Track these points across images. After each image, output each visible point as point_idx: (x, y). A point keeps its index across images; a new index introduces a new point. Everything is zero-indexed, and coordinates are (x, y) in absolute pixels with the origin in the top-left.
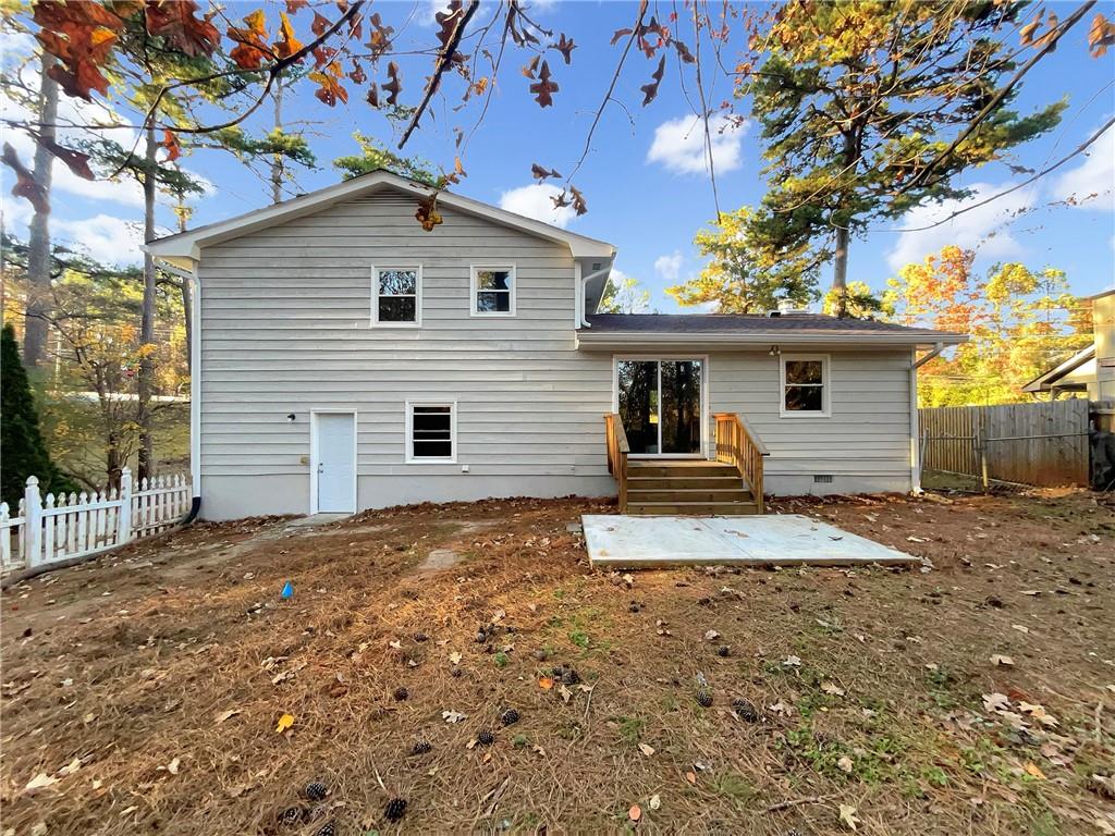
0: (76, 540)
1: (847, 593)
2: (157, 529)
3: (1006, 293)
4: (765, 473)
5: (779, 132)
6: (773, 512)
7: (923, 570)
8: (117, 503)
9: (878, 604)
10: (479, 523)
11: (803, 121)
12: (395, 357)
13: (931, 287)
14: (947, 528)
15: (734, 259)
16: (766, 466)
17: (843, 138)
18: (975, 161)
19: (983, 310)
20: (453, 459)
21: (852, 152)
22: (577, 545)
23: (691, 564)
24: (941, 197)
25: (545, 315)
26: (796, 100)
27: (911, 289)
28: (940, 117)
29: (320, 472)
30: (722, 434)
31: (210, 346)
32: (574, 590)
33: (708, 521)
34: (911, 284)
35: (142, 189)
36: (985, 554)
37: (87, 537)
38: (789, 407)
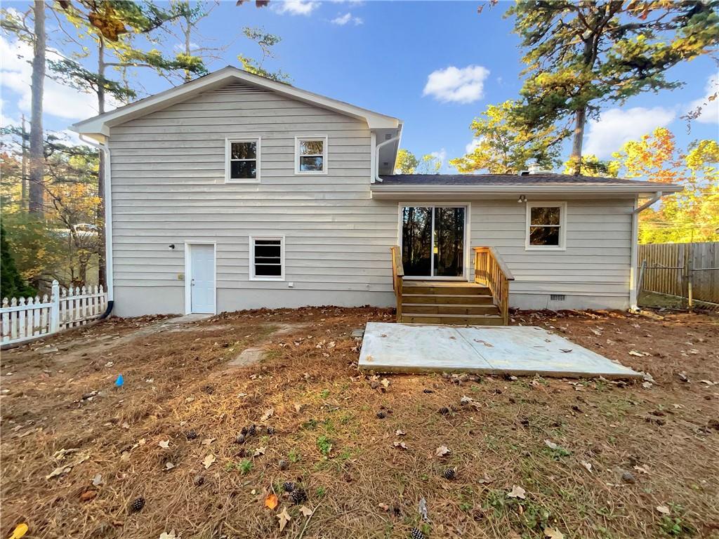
0: (18, 331)
1: (575, 409)
2: (81, 322)
3: (701, 162)
4: (510, 292)
5: (535, 41)
6: (516, 324)
7: (645, 385)
8: (49, 305)
9: (605, 423)
10: (294, 325)
11: (553, 32)
12: (242, 204)
13: (645, 157)
14: (663, 343)
15: (499, 138)
16: (512, 286)
17: (583, 45)
18: (687, 56)
19: (683, 174)
20: (282, 278)
21: (590, 56)
22: (355, 348)
23: (439, 371)
24: (657, 88)
25: (349, 173)
26: (548, 17)
27: (629, 159)
28: (658, 25)
29: (192, 285)
30: (479, 262)
31: (117, 197)
32: (338, 392)
33: (463, 330)
34: (630, 155)
35: (97, 95)
36: (700, 370)
37: (26, 329)
38: (532, 242)
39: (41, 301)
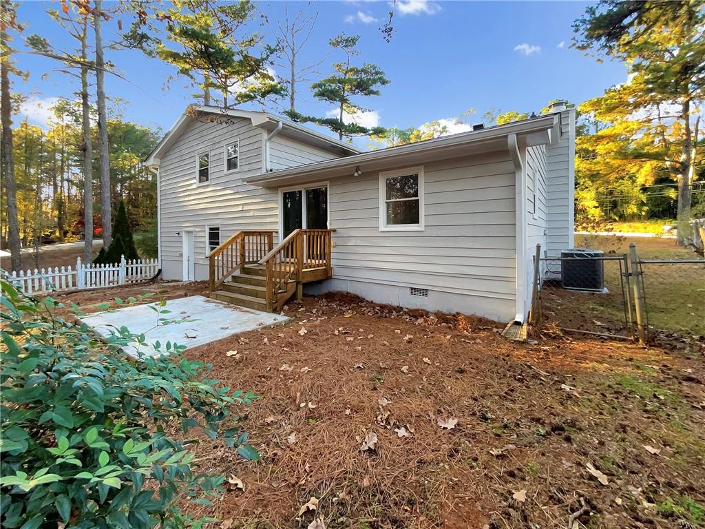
0: (100, 282)
2: (141, 280)
25: (251, 167)
29: (189, 260)
37: (105, 281)
39: (114, 266)
